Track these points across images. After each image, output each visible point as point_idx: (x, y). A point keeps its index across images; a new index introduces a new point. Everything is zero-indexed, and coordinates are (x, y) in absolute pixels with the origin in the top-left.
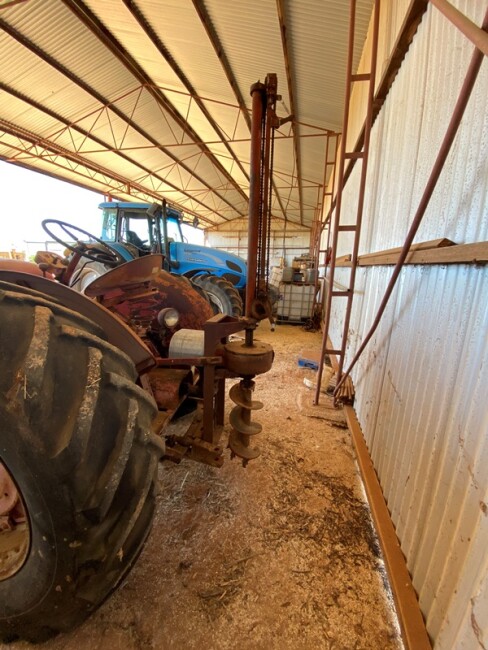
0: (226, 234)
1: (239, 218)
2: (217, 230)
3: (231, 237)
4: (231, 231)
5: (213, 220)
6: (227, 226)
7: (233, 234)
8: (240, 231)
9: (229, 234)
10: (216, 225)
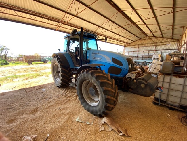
0: (133, 47)
1: (139, 40)
2: (129, 46)
3: (135, 47)
4: (135, 45)
5: (127, 42)
6: (134, 44)
7: (135, 46)
8: (139, 45)
9: (134, 46)
10: (128, 44)
